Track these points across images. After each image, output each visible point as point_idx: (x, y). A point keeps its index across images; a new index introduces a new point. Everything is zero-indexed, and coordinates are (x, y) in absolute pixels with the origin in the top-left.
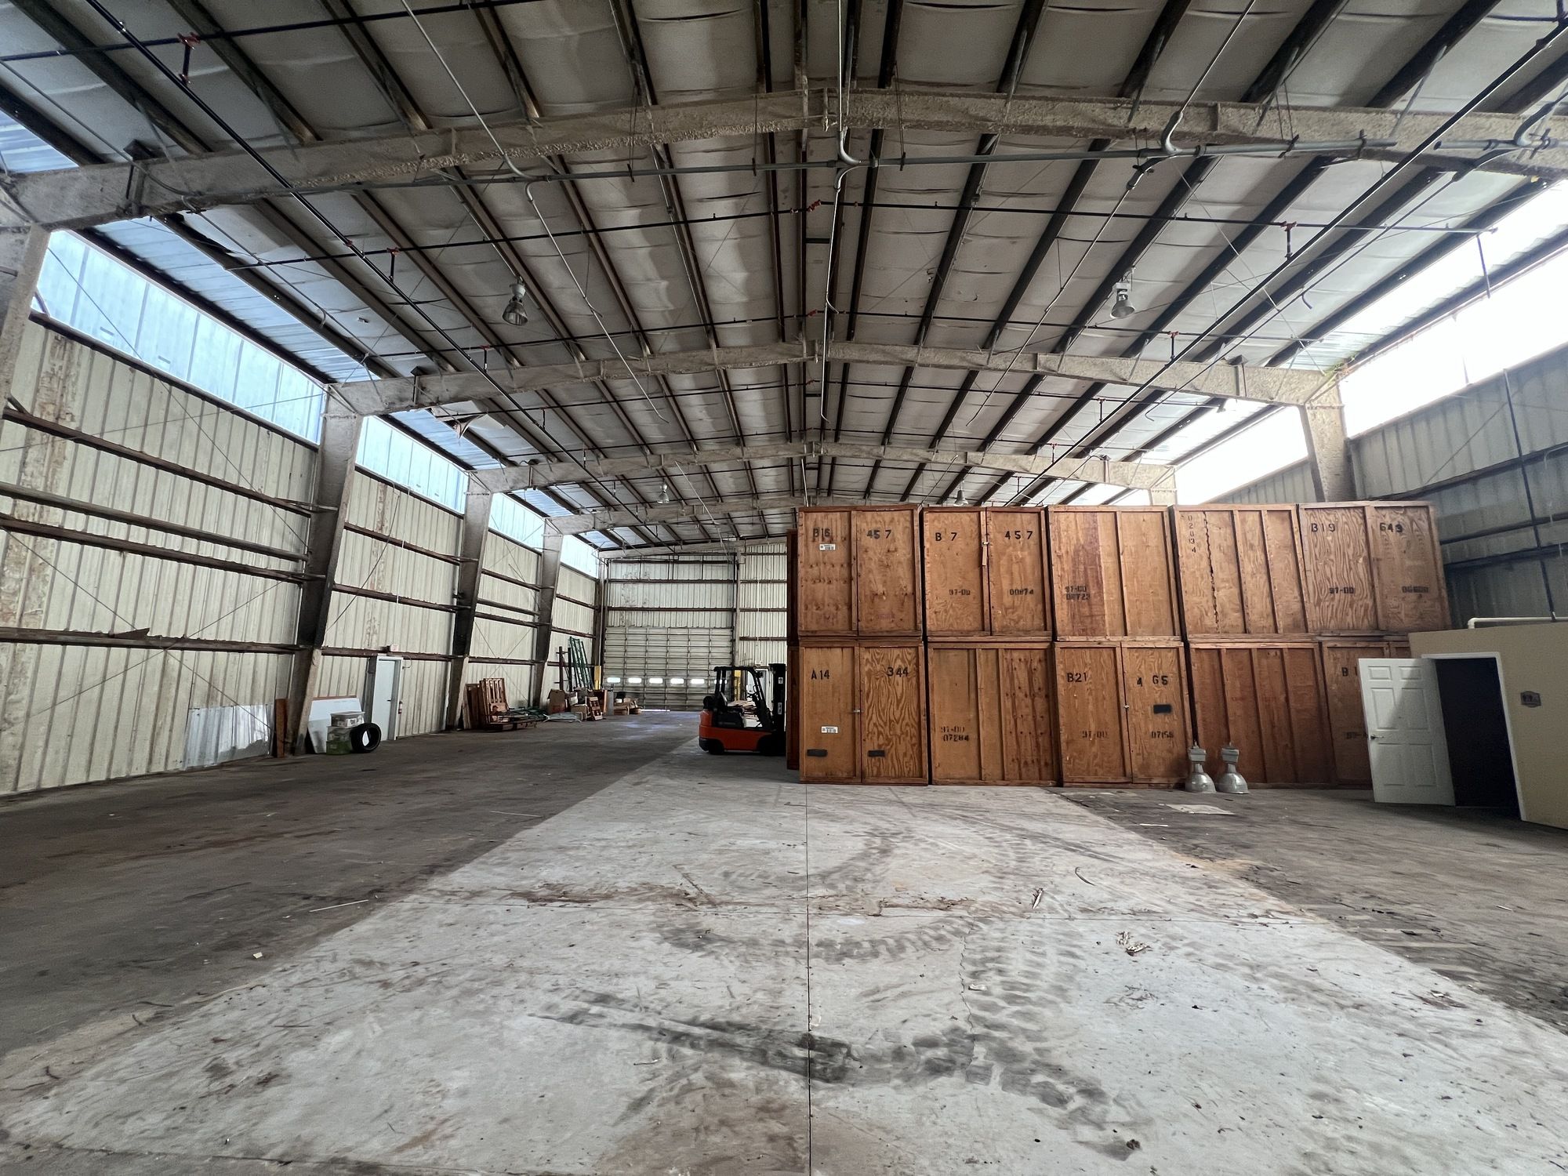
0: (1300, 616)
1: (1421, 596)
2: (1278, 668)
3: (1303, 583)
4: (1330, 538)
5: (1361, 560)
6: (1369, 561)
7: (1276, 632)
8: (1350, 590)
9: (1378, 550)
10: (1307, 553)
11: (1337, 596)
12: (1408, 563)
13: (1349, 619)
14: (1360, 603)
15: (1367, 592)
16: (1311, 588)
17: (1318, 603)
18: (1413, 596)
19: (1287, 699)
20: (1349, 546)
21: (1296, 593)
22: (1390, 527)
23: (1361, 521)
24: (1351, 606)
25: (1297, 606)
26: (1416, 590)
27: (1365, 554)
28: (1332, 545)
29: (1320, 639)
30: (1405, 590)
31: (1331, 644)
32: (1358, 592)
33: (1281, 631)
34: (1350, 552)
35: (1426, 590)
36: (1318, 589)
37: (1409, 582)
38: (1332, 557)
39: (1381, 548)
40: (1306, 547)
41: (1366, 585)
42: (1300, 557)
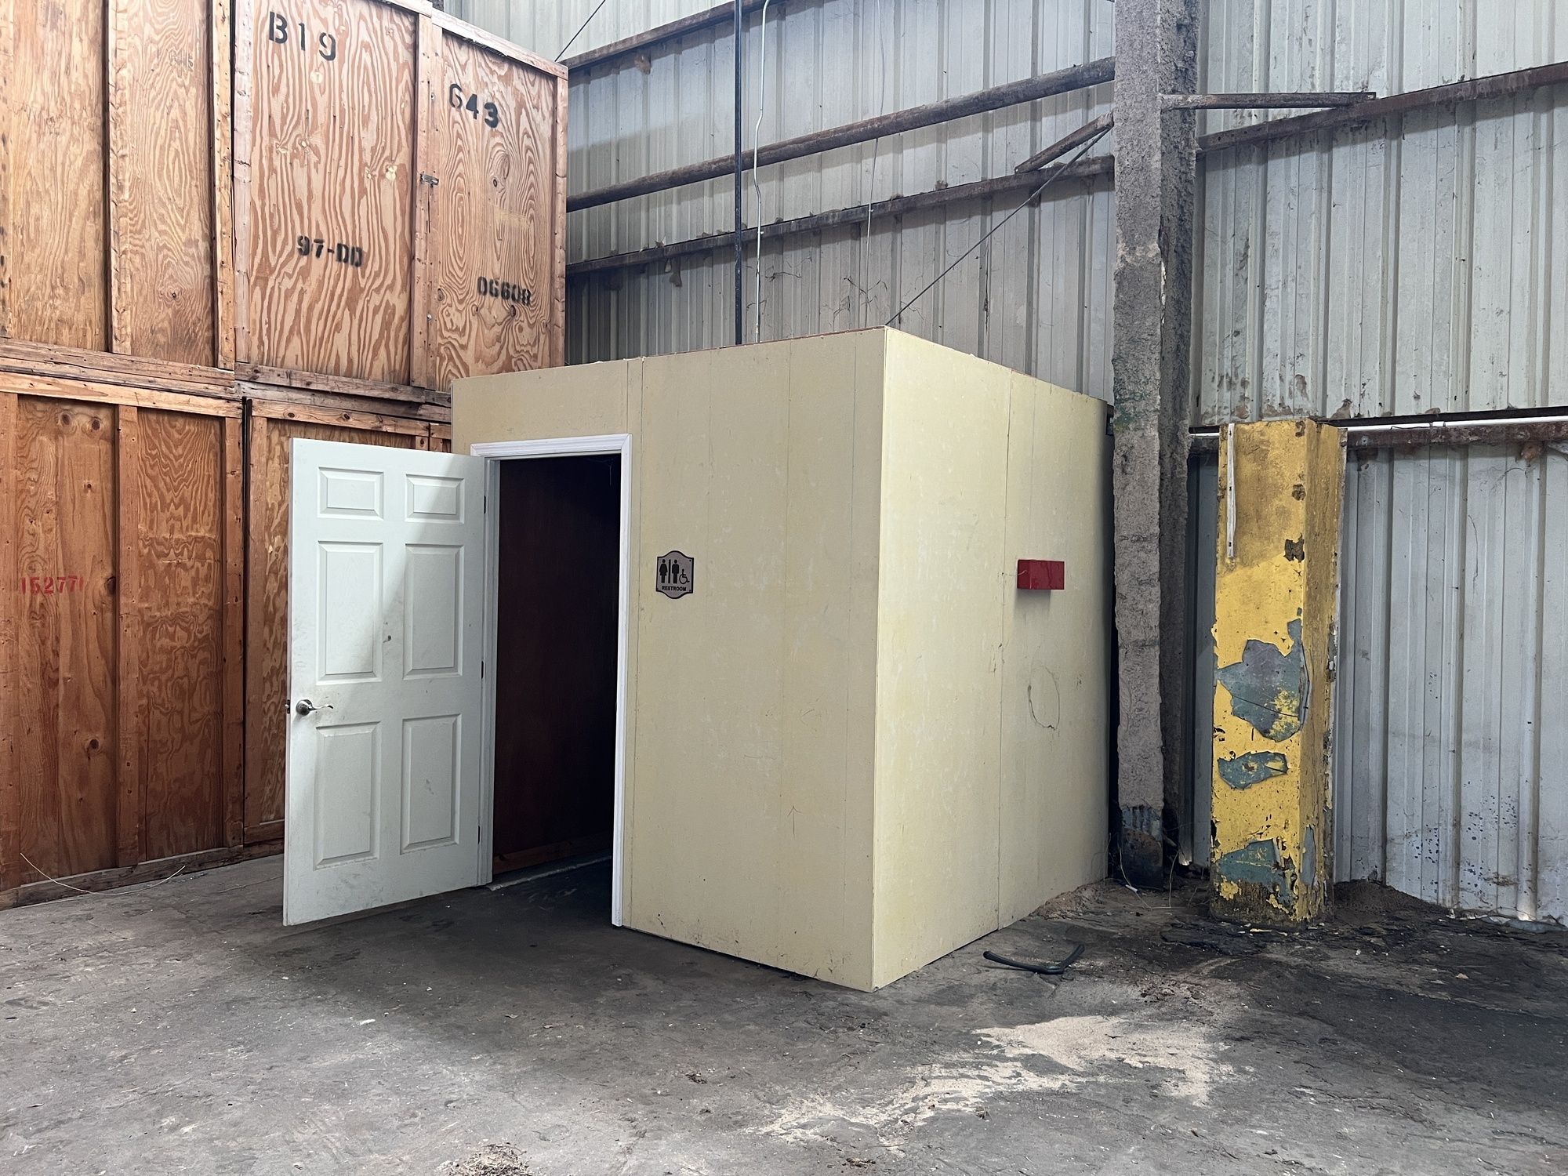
0: (198, 308)
1: (513, 313)
2: (96, 477)
3: (221, 198)
4: (317, 78)
5: (391, 176)
6: (413, 182)
7: (108, 348)
8: (352, 256)
9: (434, 158)
10: (243, 103)
11: (317, 264)
12: (500, 216)
13: (340, 341)
14: (376, 300)
15: (396, 269)
16: (244, 219)
17: (262, 276)
18: (497, 308)
19: (113, 585)
20: (366, 121)
21: (197, 230)
22: (472, 104)
23: (405, 56)
24: (351, 304)
25: (193, 274)
26: (506, 292)
27: (403, 158)
28: (322, 101)
29: (247, 389)
30: (486, 287)
31: (278, 412)
32: (372, 266)
33: (122, 346)
34: (368, 139)
35: (525, 297)
36: (265, 229)
37: (495, 270)
38: (317, 140)
39: (443, 154)
40: (243, 81)
41: (396, 248)
42: (221, 107)
